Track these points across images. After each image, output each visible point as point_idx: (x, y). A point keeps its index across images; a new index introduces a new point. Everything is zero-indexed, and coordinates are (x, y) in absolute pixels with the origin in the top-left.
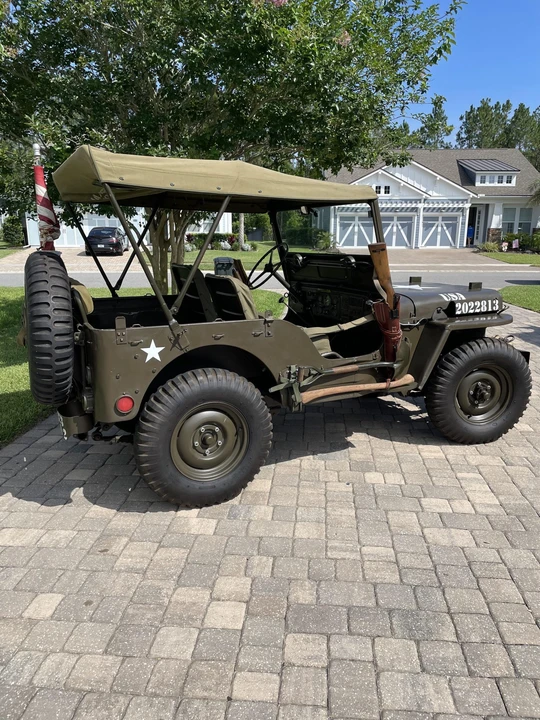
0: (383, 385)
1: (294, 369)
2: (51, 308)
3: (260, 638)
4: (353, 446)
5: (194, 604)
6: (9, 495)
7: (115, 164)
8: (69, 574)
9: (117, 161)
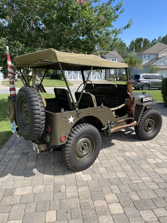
0: (129, 125)
1: (109, 122)
2: (40, 106)
3: (132, 215)
4: (115, 144)
5: (103, 206)
6: (10, 175)
7: (62, 56)
8: (52, 202)
9: (62, 55)
